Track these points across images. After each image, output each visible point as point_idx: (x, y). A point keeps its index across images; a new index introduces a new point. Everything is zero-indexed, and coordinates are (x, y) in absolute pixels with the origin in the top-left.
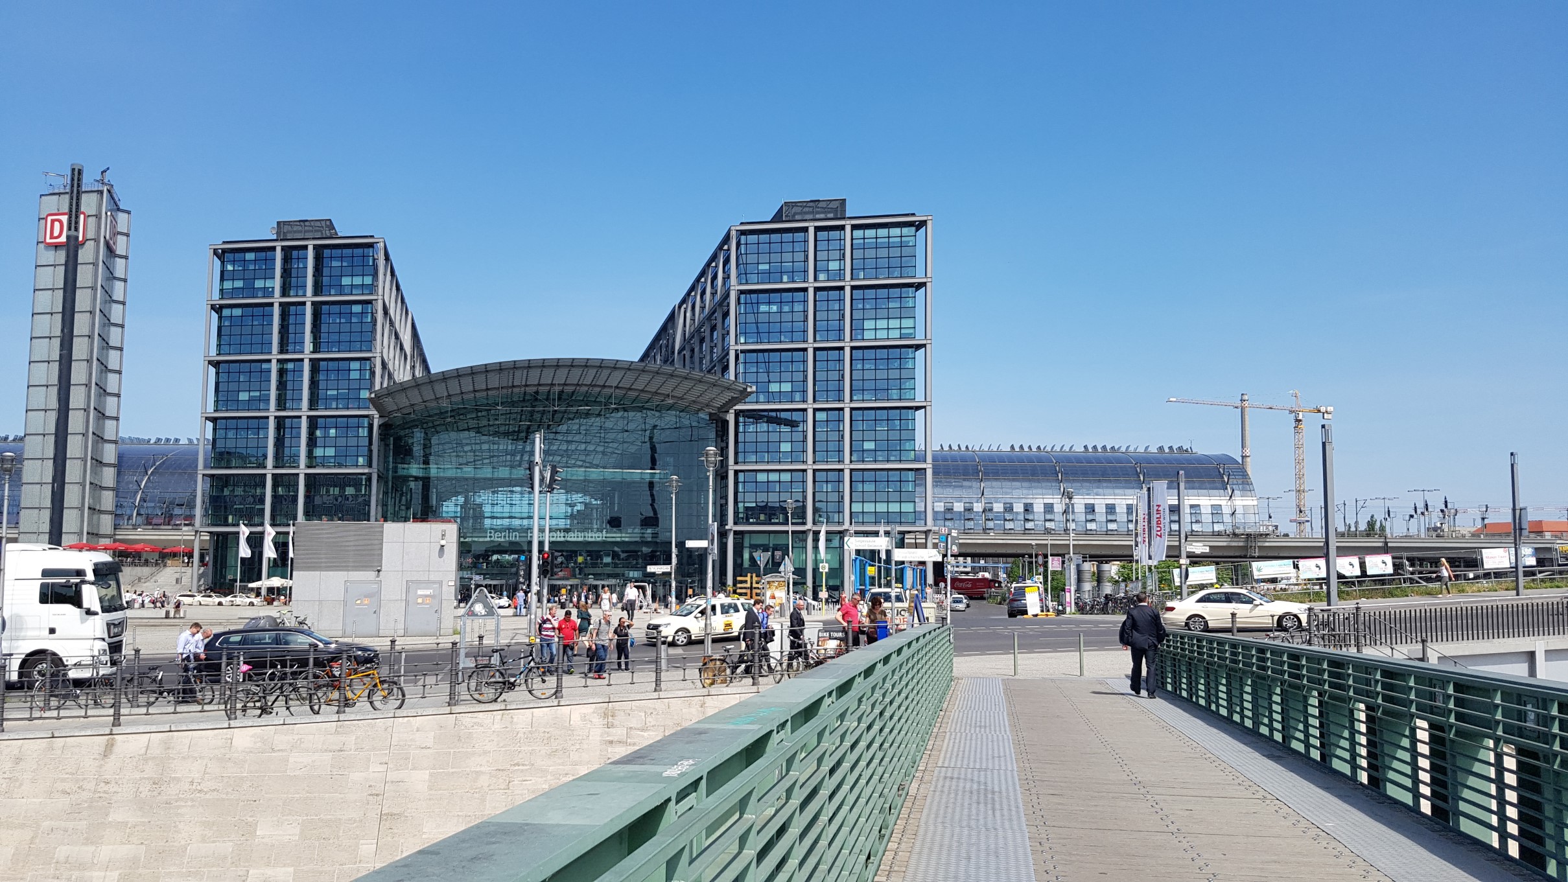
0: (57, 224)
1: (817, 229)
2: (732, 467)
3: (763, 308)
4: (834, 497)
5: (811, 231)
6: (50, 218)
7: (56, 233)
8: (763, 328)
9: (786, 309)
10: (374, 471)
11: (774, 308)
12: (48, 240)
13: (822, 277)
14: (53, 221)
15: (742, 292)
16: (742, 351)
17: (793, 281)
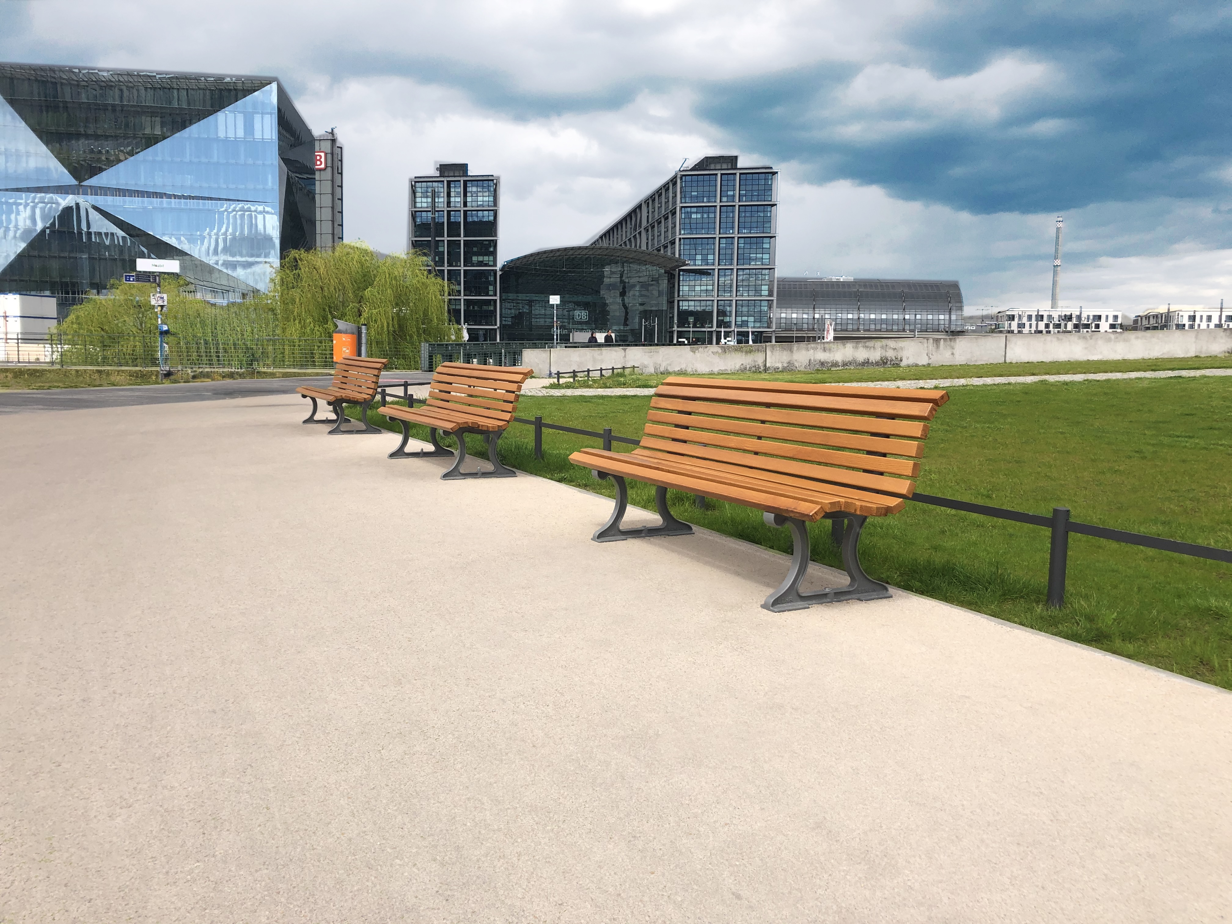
1: (722, 174)
2: (676, 298)
3: (694, 216)
5: (719, 175)
8: (693, 226)
9: (705, 216)
11: (699, 216)
13: (724, 199)
15: (682, 207)
16: (683, 238)
17: (709, 202)
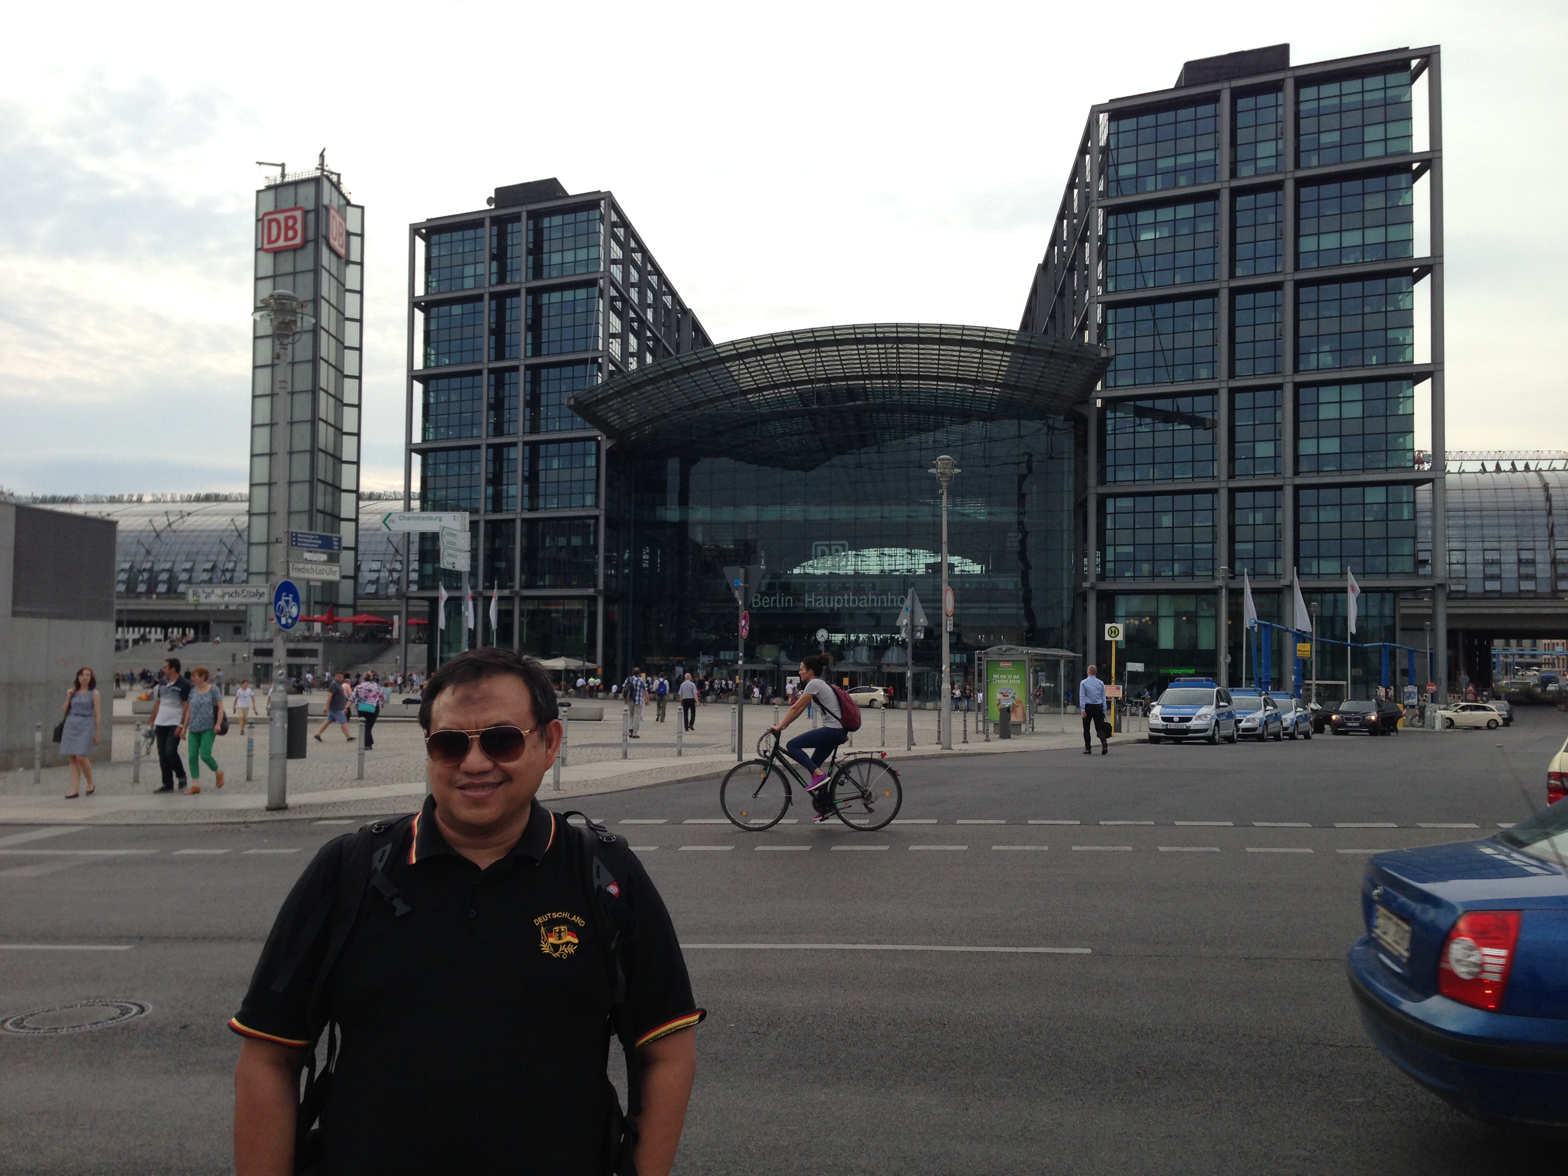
0: (274, 226)
1: (1236, 93)
2: (1094, 490)
3: (1146, 233)
4: (1265, 533)
5: (1226, 97)
6: (267, 218)
7: (273, 238)
8: (1146, 264)
9: (1184, 230)
10: (601, 513)
11: (1164, 232)
12: (266, 246)
13: (1244, 169)
15: (1110, 211)
16: (1111, 305)
17: (1195, 184)
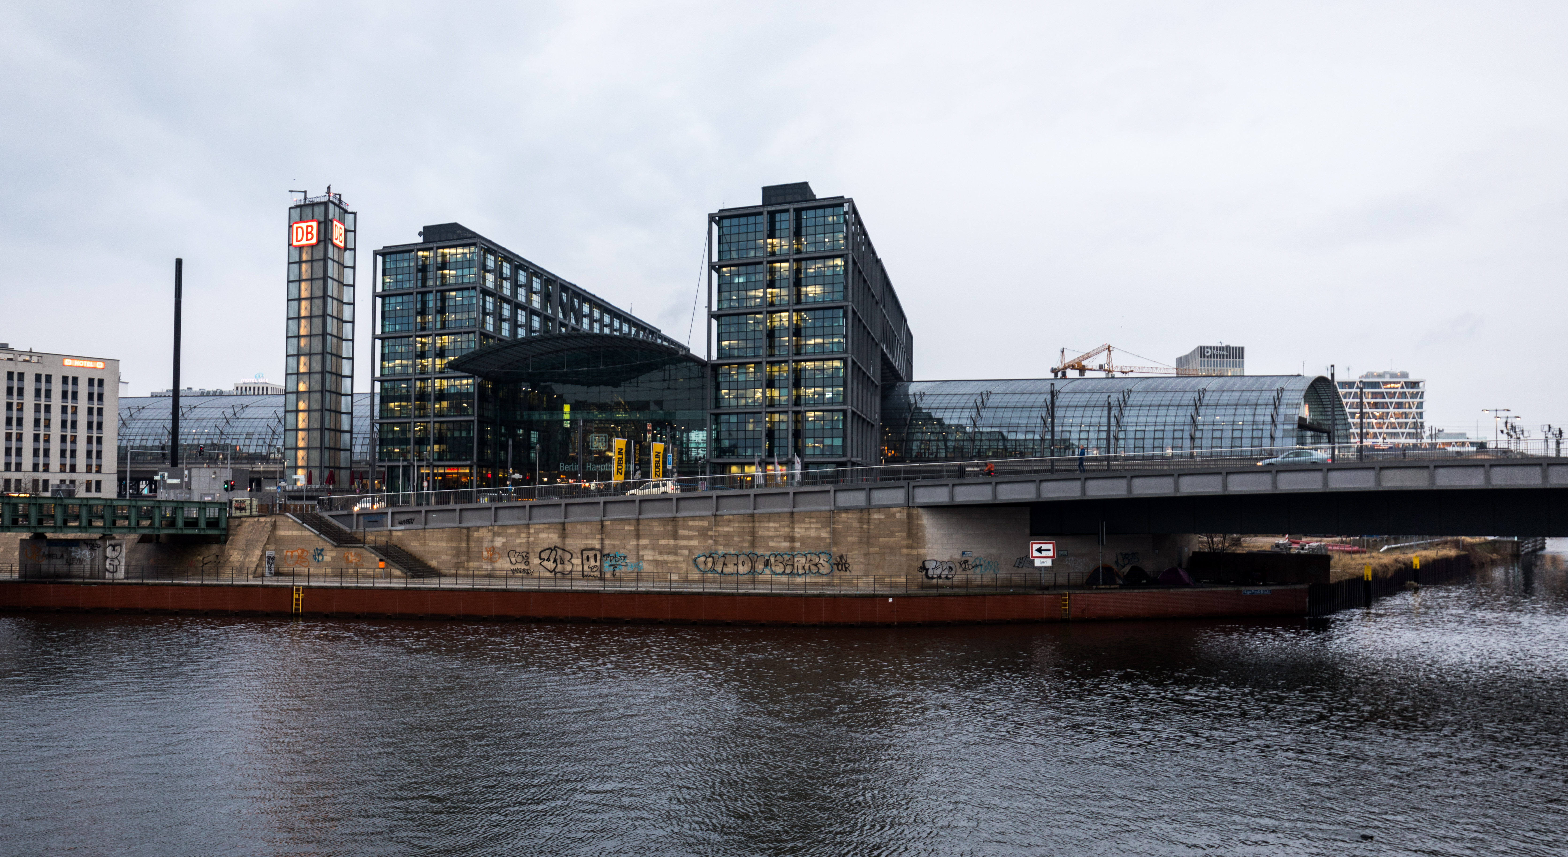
0: (300, 230)
2: (709, 411)
3: (736, 280)
5: (766, 214)
6: (295, 226)
7: (299, 238)
9: (751, 278)
11: (742, 280)
12: (295, 243)
14: (297, 228)
